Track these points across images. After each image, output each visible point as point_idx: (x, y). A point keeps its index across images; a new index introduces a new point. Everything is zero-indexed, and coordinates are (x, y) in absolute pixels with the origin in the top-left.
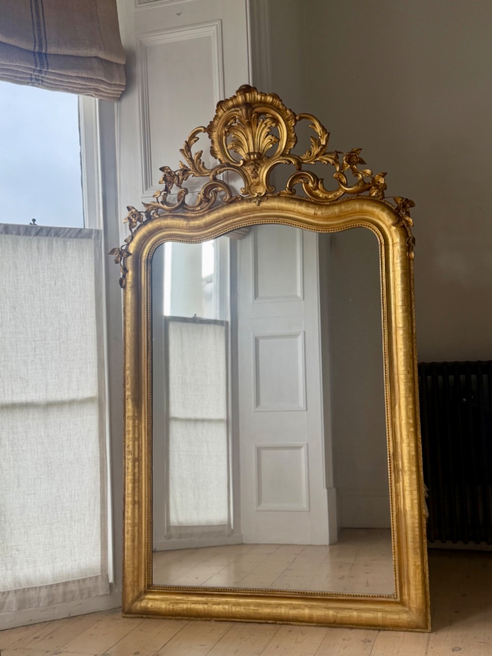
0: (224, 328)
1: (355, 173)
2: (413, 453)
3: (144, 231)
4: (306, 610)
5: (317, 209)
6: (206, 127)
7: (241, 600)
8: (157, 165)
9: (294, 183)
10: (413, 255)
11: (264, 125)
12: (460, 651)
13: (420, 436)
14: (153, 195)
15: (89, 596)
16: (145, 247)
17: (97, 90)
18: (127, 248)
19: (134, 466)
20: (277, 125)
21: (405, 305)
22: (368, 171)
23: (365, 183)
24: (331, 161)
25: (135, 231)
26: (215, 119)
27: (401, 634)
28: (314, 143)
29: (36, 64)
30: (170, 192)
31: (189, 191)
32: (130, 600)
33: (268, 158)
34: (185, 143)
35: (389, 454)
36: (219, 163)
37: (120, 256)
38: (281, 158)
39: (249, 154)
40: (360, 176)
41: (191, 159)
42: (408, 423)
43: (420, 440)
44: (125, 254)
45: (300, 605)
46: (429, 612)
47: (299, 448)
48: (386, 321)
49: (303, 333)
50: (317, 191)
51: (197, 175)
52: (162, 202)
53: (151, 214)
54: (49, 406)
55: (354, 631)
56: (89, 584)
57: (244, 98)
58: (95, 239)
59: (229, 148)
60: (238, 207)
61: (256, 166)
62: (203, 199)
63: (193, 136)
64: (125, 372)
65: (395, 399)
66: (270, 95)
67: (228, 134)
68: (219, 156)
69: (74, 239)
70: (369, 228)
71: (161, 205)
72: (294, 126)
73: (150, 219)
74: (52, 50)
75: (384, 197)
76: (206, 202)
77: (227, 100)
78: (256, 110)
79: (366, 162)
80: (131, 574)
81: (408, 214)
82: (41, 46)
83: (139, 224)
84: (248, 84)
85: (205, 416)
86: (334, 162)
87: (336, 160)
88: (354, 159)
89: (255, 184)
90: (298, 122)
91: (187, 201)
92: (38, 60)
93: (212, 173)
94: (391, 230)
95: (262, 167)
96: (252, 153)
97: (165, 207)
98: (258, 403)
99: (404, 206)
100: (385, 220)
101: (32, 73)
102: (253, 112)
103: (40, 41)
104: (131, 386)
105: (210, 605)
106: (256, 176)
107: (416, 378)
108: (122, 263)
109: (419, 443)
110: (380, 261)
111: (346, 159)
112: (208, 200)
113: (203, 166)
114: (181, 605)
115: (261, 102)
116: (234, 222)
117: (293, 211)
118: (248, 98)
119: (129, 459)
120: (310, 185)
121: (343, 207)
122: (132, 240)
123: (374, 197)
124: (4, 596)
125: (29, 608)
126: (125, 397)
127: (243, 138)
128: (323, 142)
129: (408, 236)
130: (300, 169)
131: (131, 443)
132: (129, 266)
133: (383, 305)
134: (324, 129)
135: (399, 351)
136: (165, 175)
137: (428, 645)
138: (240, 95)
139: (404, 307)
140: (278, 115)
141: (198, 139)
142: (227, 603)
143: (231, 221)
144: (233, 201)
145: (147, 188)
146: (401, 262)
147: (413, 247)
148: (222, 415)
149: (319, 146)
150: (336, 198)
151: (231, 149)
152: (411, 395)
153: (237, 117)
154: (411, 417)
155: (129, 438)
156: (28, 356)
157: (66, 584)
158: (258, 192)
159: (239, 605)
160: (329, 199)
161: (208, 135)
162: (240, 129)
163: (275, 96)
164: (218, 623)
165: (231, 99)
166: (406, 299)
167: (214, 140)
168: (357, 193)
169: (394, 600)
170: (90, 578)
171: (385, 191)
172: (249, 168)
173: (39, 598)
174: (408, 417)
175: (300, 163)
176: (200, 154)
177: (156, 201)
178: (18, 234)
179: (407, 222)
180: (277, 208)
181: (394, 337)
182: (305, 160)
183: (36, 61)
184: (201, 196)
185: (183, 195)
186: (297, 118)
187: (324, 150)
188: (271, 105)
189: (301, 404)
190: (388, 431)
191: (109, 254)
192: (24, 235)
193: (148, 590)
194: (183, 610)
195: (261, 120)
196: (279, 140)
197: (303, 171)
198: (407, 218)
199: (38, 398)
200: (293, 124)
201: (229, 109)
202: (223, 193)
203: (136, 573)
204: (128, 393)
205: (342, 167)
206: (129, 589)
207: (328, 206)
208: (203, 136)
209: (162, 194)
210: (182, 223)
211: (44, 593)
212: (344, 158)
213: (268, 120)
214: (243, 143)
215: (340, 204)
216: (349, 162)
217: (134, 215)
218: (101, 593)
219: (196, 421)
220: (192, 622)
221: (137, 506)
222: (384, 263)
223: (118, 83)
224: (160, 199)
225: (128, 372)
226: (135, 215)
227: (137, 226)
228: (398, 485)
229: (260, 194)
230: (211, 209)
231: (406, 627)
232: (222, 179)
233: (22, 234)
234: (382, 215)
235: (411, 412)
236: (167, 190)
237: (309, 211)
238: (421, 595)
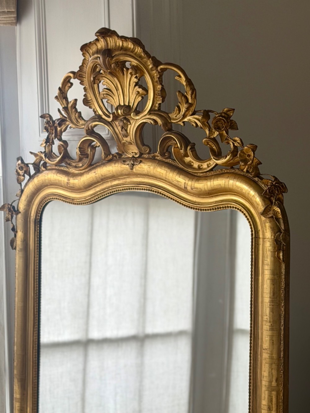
5: (187, 182)
6: (76, 72)
18: (17, 204)
22: (239, 140)
24: (199, 123)
25: (25, 186)
28: (181, 99)
30: (53, 143)
34: (59, 90)
36: (93, 114)
37: (10, 213)
38: (148, 117)
39: (119, 107)
40: (231, 145)
41: (66, 108)
50: (189, 159)
51: (74, 127)
53: (39, 166)
57: (105, 42)
59: (101, 97)
61: (125, 122)
63: (66, 82)
68: (94, 106)
71: (44, 158)
73: (37, 172)
76: (84, 158)
83: (27, 177)
84: (107, 27)
86: (201, 126)
87: (205, 123)
88: (222, 123)
89: (126, 143)
93: (86, 127)
94: (261, 219)
95: (131, 123)
96: (122, 106)
97: (48, 161)
106: (127, 134)
108: (13, 220)
111: (213, 124)
112: (87, 156)
113: (80, 116)
115: (123, 48)
118: (109, 44)
120: (180, 150)
121: (215, 183)
122: (21, 196)
127: (113, 87)
128: (191, 99)
129: (279, 230)
130: (168, 131)
136: (46, 125)
138: (101, 38)
140: (141, 65)
141: (71, 84)
144: (110, 160)
149: (186, 103)
150: (209, 169)
151: (103, 98)
158: (132, 151)
160: (203, 169)
161: (80, 82)
162: (108, 78)
167: (87, 87)
172: (118, 124)
175: (167, 123)
176: (75, 103)
179: (276, 213)
180: (149, 174)
182: (174, 120)
184: (79, 152)
185: (63, 148)
186: (159, 69)
187: (192, 109)
196: (147, 93)
197: (171, 133)
198: (276, 208)
200: (158, 75)
201: (93, 54)
205: (211, 132)
207: (200, 178)
208: (76, 82)
214: (114, 93)
216: (217, 128)
217: (21, 167)
226: (23, 167)
227: (26, 179)
229: (136, 154)
230: (92, 166)
236: (49, 141)
237: (180, 183)
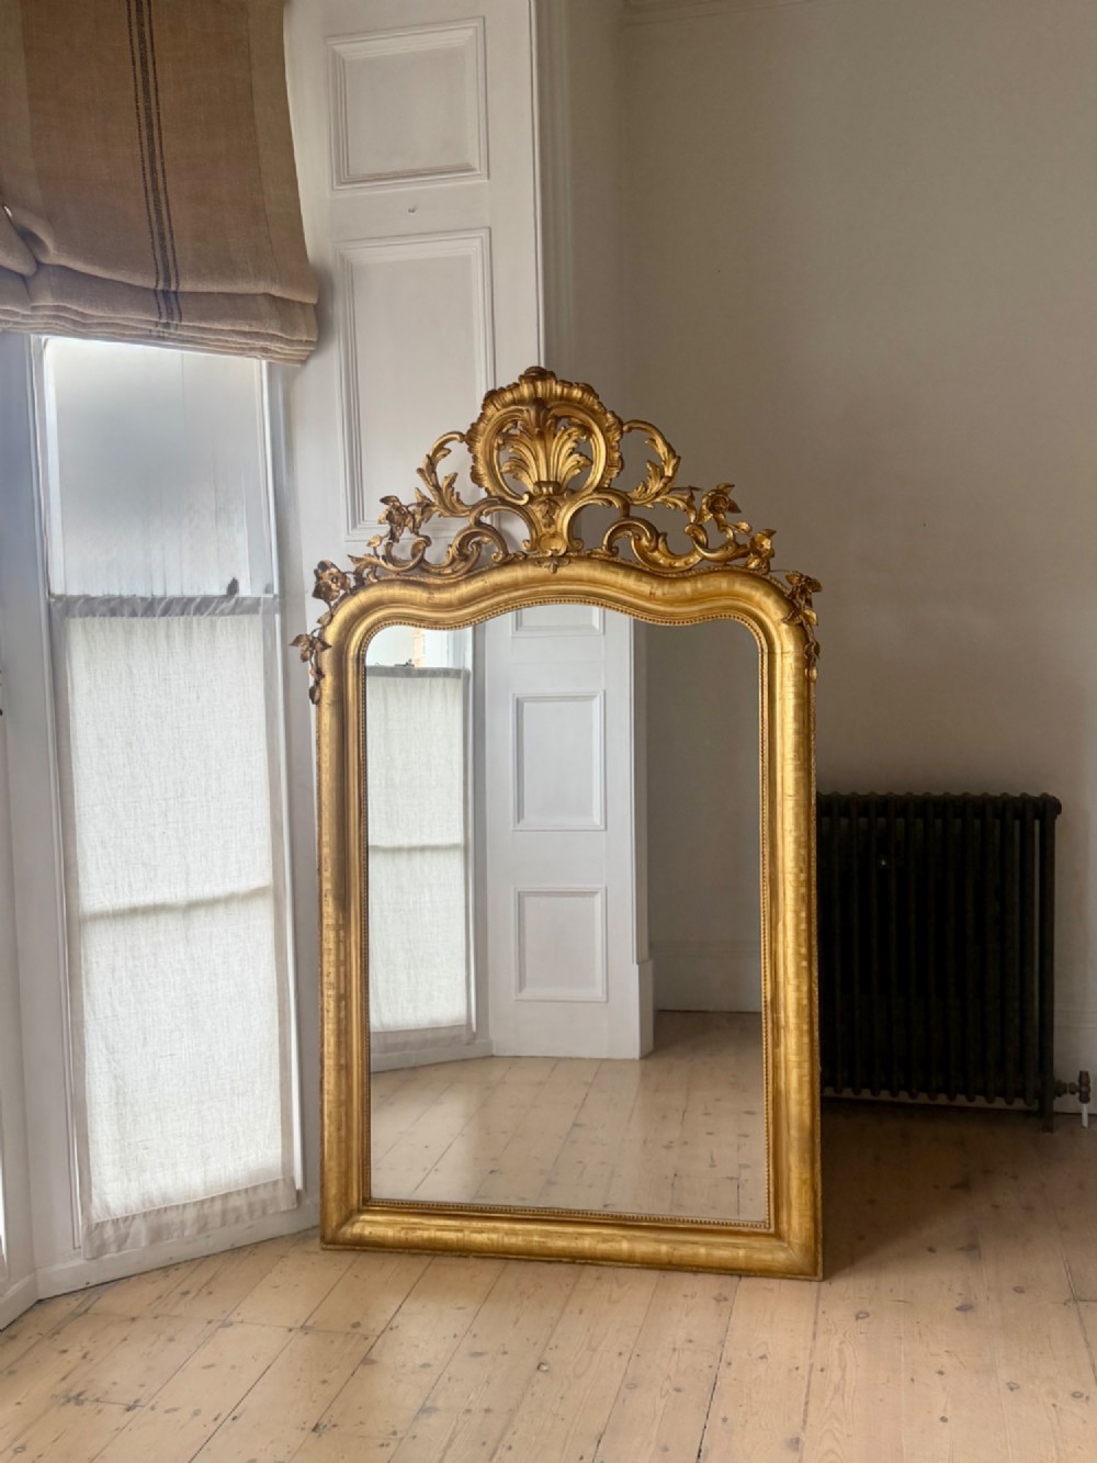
0: (461, 682)
1: (722, 527)
2: (805, 1002)
3: (351, 605)
4: (623, 1244)
5: (655, 586)
6: (465, 432)
7: (518, 1226)
8: (374, 492)
9: (619, 535)
10: (815, 672)
12: (867, 1320)
13: (815, 973)
14: (366, 541)
15: (264, 1212)
16: (353, 635)
17: (265, 350)
18: (322, 634)
19: (338, 1007)
20: (589, 437)
21: (799, 759)
22: (745, 526)
23: (738, 546)
24: (681, 504)
25: (336, 605)
26: (480, 420)
27: (774, 1283)
28: (652, 473)
29: (160, 313)
30: (398, 541)
31: (433, 542)
32: (334, 1224)
33: (573, 493)
34: (427, 460)
36: (484, 495)
37: (310, 648)
38: (595, 496)
39: (539, 484)
40: (731, 532)
41: (437, 487)
42: (797, 953)
43: (817, 981)
44: (319, 645)
45: (614, 1235)
46: (820, 1250)
47: (592, 894)
48: (766, 781)
49: (602, 693)
50: (656, 554)
51: (447, 514)
53: (365, 575)
54: (192, 907)
55: (700, 1277)
56: (263, 1194)
57: (532, 389)
58: (264, 613)
59: (503, 470)
60: (519, 573)
61: (550, 506)
62: (457, 556)
63: (441, 448)
64: (320, 851)
65: (777, 912)
66: (578, 386)
67: (502, 447)
69: (228, 617)
70: (743, 622)
71: (383, 563)
72: (618, 441)
73: (361, 583)
74: (187, 286)
75: (769, 570)
76: (462, 560)
77: (502, 390)
78: (554, 411)
79: (740, 508)
80: (335, 1183)
81: (809, 602)
82: (167, 280)
83: (342, 592)
85: (427, 841)
86: (686, 507)
87: (690, 504)
88: (721, 502)
89: (548, 535)
90: (626, 435)
91: (426, 557)
92: (163, 306)
93: (474, 514)
94: (780, 628)
95: (561, 509)
96: (544, 483)
97: (390, 566)
98: (520, 815)
100: (771, 611)
101: (152, 328)
102: (549, 415)
103: (166, 269)
104: (331, 872)
105: (467, 1233)
106: (551, 523)
107: (814, 879)
108: (313, 659)
109: (814, 985)
110: (760, 681)
111: (707, 504)
113: (458, 500)
114: (419, 1233)
115: (562, 398)
116: (511, 599)
117: (614, 586)
118: (540, 391)
119: (328, 996)
120: (644, 542)
121: (700, 585)
122: (330, 620)
123: (754, 569)
124: (127, 1223)
125: (167, 1239)
126: (321, 891)
127: (529, 455)
128: (669, 472)
129: (808, 641)
130: (627, 516)
131: (332, 970)
133: (763, 756)
134: (671, 450)
135: (787, 834)
136: (390, 512)
137: (817, 1306)
138: (526, 383)
139: (799, 763)
140: (591, 421)
141: (450, 451)
142: (495, 1230)
143: (506, 596)
144: (508, 562)
145: (354, 526)
146: (795, 686)
147: (815, 660)
148: (458, 838)
149: (661, 478)
150: (687, 568)
151: (508, 472)
152: (804, 908)
153: (519, 421)
154: (803, 944)
155: (328, 961)
156: (154, 825)
157: (226, 1197)
158: (553, 548)
159: (515, 1233)
160: (676, 568)
161: (467, 447)
162: (524, 441)
163: (588, 389)
164: (479, 1262)
165: (510, 389)
166: (801, 749)
167: (479, 455)
168: (725, 561)
169: (765, 1231)
170: (265, 1185)
171: (771, 560)
172: (538, 509)
173: (182, 1222)
174: (798, 945)
175: (627, 506)
176: (452, 479)
177: (372, 554)
178: (134, 614)
179: (807, 618)
180: (585, 579)
181: (779, 809)
182: (637, 500)
183: (159, 308)
184: (453, 551)
185: (421, 547)
186: (625, 428)
187: (669, 485)
188: (579, 405)
189: (597, 819)
190: (765, 964)
192: (142, 616)
193: (365, 1208)
194: (423, 1240)
195: (562, 427)
196: (592, 462)
197: (632, 519)
199: (173, 896)
200: (618, 438)
201: (505, 406)
202: (491, 547)
203: (343, 1180)
204: (326, 886)
205: (700, 516)
206: (332, 1206)
207: (673, 580)
208: (458, 449)
209: (384, 542)
210: (420, 595)
211: (191, 1214)
212: (704, 500)
213: (574, 429)
214: (528, 463)
215: (695, 578)
216: (712, 509)
217: (334, 578)
218: (283, 1207)
219: (411, 850)
220: (437, 1260)
221: (343, 1073)
222: (766, 683)
223: (305, 338)
224: (381, 551)
225: (326, 850)
226: (337, 577)
227: (340, 596)
228: (777, 1051)
229: (557, 552)
230: (471, 575)
231: (782, 1272)
232: (490, 524)
233: (140, 612)
234: (766, 602)
235: (803, 936)
236: (393, 536)
237: (642, 589)
238: (808, 1224)
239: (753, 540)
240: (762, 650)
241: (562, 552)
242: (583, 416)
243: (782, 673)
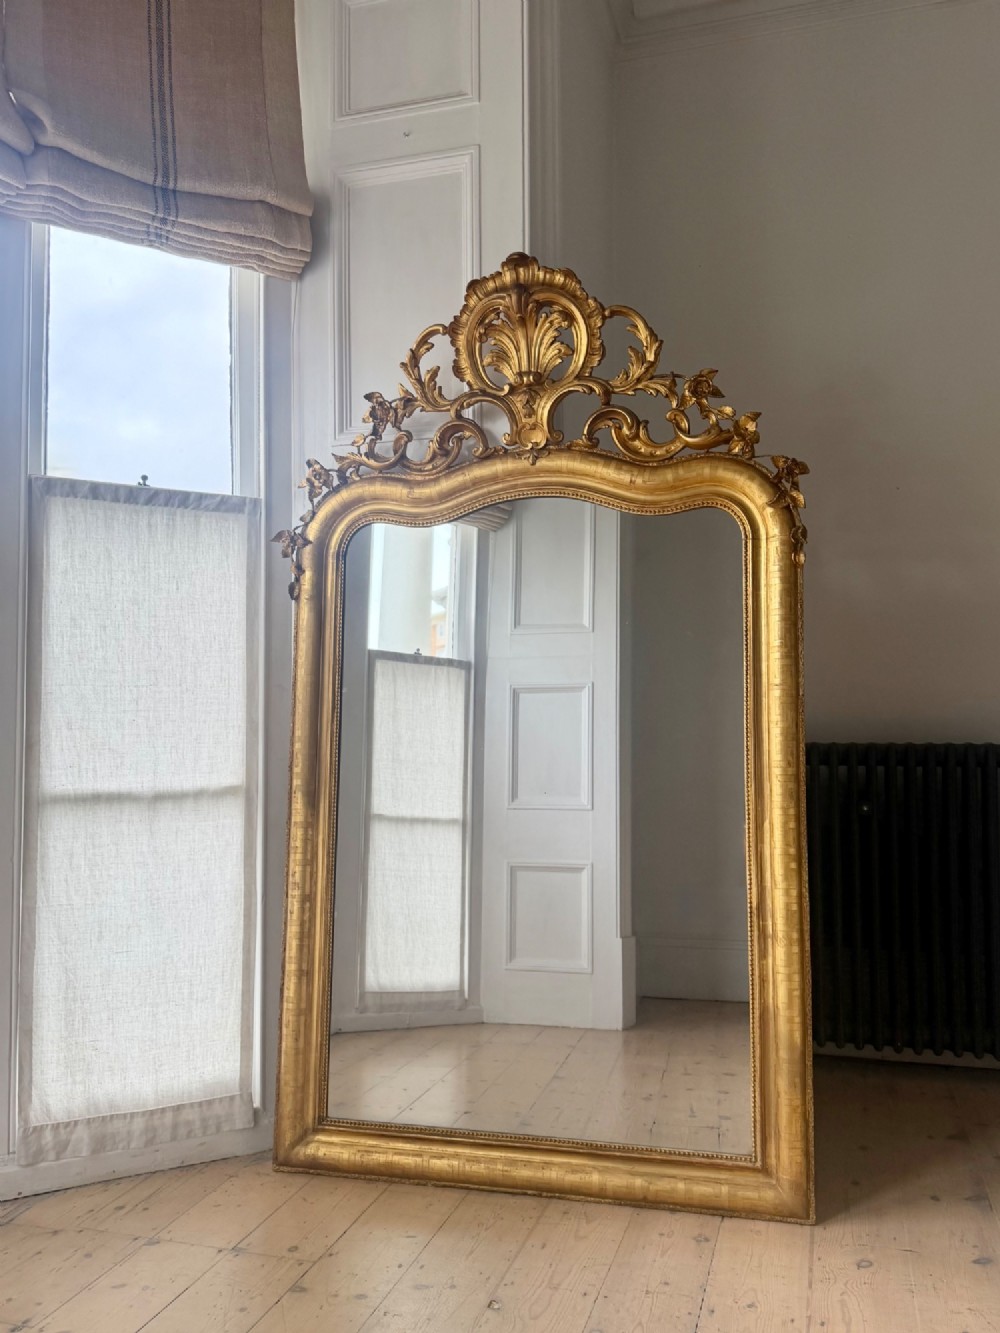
0: (463, 672)
1: (705, 412)
2: (795, 907)
3: (334, 503)
4: (595, 1175)
5: (636, 473)
6: (447, 325)
7: (481, 1153)
8: (360, 388)
9: (596, 428)
10: (802, 558)
11: (547, 325)
12: (871, 1269)
13: (806, 877)
14: (350, 442)
15: (218, 1129)
16: (334, 531)
17: (261, 258)
18: (304, 531)
19: (302, 910)
20: (570, 326)
21: (786, 646)
22: (728, 410)
23: (721, 431)
24: (663, 390)
25: (319, 503)
26: (463, 312)
27: (761, 1225)
28: (634, 359)
29: (157, 207)
30: (381, 438)
31: (414, 437)
32: (287, 1143)
33: (554, 382)
34: (410, 353)
35: (751, 907)
36: (466, 389)
37: (292, 545)
38: (576, 382)
39: (520, 374)
40: (713, 418)
41: (419, 380)
42: (786, 854)
43: (807, 886)
44: (300, 541)
45: (584, 1165)
46: (812, 1189)
47: (578, 870)
48: (751, 672)
49: (590, 685)
50: (637, 443)
51: (429, 409)
52: (366, 455)
53: (348, 474)
54: (159, 798)
55: (678, 1216)
56: (218, 1109)
57: (514, 276)
58: (249, 514)
59: (485, 363)
60: (499, 467)
61: (531, 396)
62: (437, 450)
63: (425, 341)
64: (292, 745)
65: (763, 810)
66: (560, 271)
67: (484, 338)
68: (469, 377)
69: (213, 513)
70: (726, 509)
71: (364, 458)
72: (600, 328)
73: (345, 482)
74: (185, 185)
75: (753, 456)
76: (442, 455)
77: (485, 279)
78: (536, 297)
79: (723, 393)
80: (291, 1097)
81: (795, 486)
82: (166, 176)
83: (325, 490)
85: (428, 814)
86: (668, 393)
87: (672, 391)
88: (704, 387)
89: (528, 427)
90: (607, 320)
91: (409, 454)
92: (160, 200)
93: (455, 406)
94: (765, 513)
95: (541, 398)
96: (525, 373)
97: (372, 462)
98: (514, 795)
99: (790, 473)
100: (755, 496)
101: (149, 222)
102: (531, 300)
103: (166, 167)
104: (302, 770)
105: (425, 1158)
106: (531, 413)
107: (803, 775)
108: (294, 556)
109: (804, 890)
110: (744, 568)
111: (690, 387)
112: (447, 453)
113: (440, 394)
114: (375, 1156)
115: (544, 283)
116: (489, 493)
117: (593, 477)
118: (522, 276)
119: (293, 897)
120: (625, 431)
121: (681, 471)
122: (312, 518)
123: (736, 455)
124: (68, 1129)
125: (111, 1150)
126: (291, 788)
127: (511, 346)
128: (651, 357)
129: (794, 525)
130: (607, 403)
131: (298, 869)
132: (307, 562)
133: (747, 645)
134: (652, 333)
135: (772, 725)
136: (373, 408)
137: (811, 1252)
138: (509, 270)
139: (786, 650)
140: (574, 309)
141: (433, 345)
142: (456, 1156)
143: (484, 490)
144: (489, 456)
145: (341, 431)
146: (781, 570)
147: (802, 545)
148: (457, 814)
149: (643, 364)
150: (669, 455)
151: (489, 365)
152: (793, 805)
153: (501, 308)
154: (792, 843)
155: (295, 860)
156: (124, 711)
157: (178, 1108)
158: (533, 441)
159: (477, 1160)
160: (657, 456)
161: (450, 339)
162: (506, 331)
163: (568, 274)
164: (440, 1190)
165: (493, 277)
166: (788, 635)
167: (461, 348)
168: (707, 447)
169: (750, 1165)
170: (221, 1100)
171: (755, 446)
172: (519, 399)
173: (129, 1132)
174: (786, 844)
175: (608, 393)
176: (435, 373)
177: (356, 452)
178: (116, 500)
179: (794, 500)
180: (564, 469)
181: (764, 700)
182: (618, 387)
183: (157, 202)
184: (434, 446)
185: (403, 442)
186: (607, 313)
187: (651, 370)
188: (562, 290)
189: (584, 798)
190: (750, 865)
191: (273, 540)
192: (125, 502)
193: (320, 1127)
194: (379, 1164)
195: (544, 315)
196: (573, 352)
197: (613, 406)
198: (794, 494)
199: (139, 786)
200: (599, 325)
201: (487, 295)
202: (471, 442)
203: (299, 1095)
204: (297, 782)
205: (682, 401)
206: (286, 1124)
207: (654, 469)
208: (441, 341)
209: (368, 440)
210: (401, 491)
211: (138, 1125)
212: (687, 385)
213: (555, 315)
214: (510, 355)
215: (676, 465)
216: (694, 393)
217: (317, 475)
218: (239, 1125)
219: (414, 821)
220: (393, 1187)
221: (304, 979)
222: (750, 570)
223: (299, 247)
224: (364, 449)
225: (298, 746)
226: (320, 474)
227: (323, 494)
228: (765, 962)
229: (537, 444)
230: (451, 469)
231: (770, 1214)
232: (471, 417)
233: (122, 499)
234: (749, 487)
235: (792, 836)
236: (376, 433)
237: (622, 477)
238: (799, 1158)
239: (737, 422)
240: (746, 537)
241: (542, 445)
242: (565, 302)
243: (767, 559)
